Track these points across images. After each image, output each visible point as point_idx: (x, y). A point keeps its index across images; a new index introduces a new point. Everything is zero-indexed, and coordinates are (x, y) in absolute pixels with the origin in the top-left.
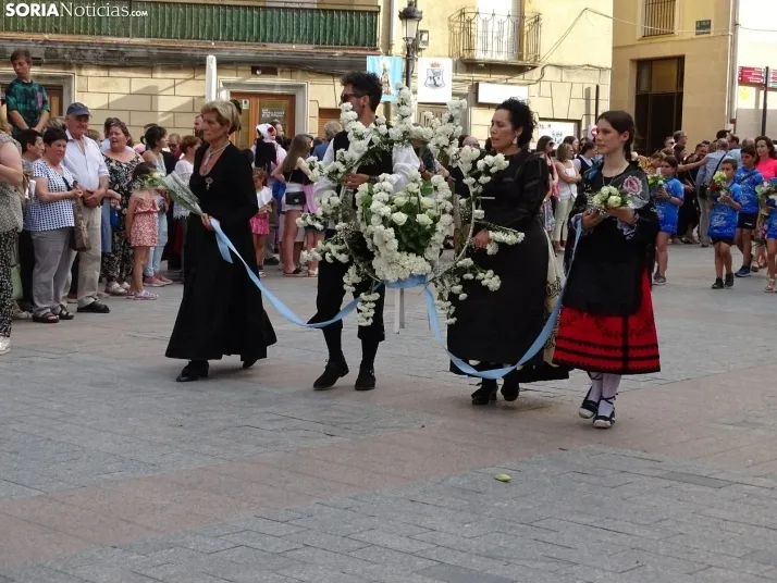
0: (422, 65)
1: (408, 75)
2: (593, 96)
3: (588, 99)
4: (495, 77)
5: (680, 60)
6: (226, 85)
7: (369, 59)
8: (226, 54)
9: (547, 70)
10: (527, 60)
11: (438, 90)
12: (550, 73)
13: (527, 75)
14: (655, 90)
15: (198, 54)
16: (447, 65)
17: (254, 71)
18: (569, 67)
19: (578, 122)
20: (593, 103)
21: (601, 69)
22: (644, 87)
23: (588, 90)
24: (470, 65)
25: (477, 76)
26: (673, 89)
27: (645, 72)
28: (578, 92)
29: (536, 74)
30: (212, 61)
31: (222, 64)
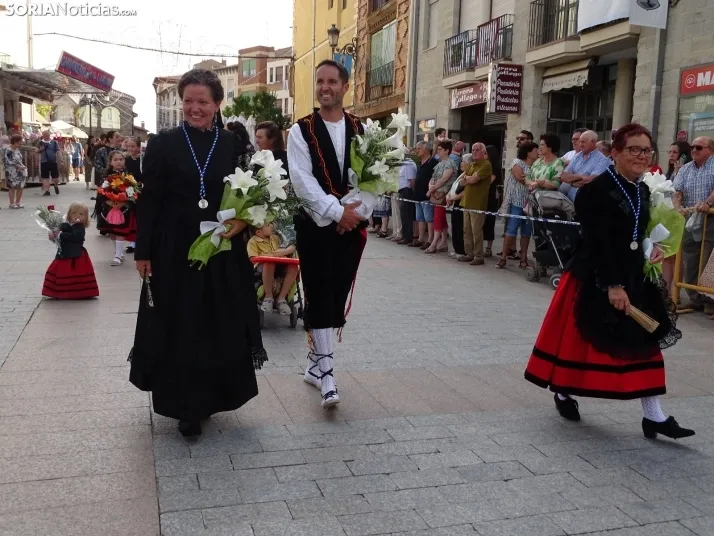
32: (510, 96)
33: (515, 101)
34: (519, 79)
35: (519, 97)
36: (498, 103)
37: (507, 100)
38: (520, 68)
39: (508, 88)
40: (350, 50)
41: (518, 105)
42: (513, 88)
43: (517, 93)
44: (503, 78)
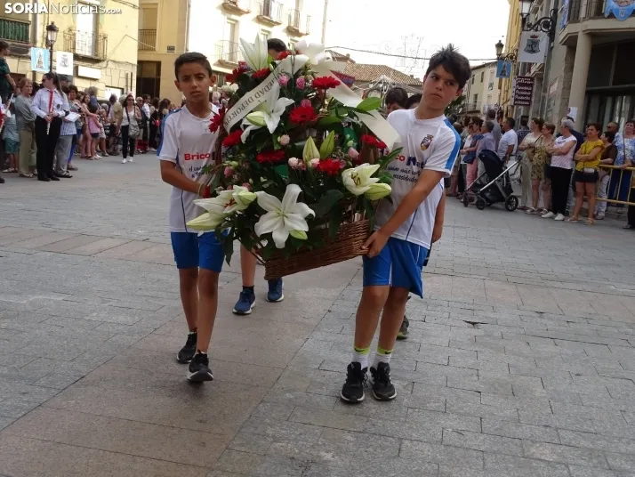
0: (58, 55)
1: (51, 58)
2: (129, 77)
3: (127, 79)
4: (85, 64)
5: (158, 64)
7: (30, 48)
9: (109, 63)
10: (100, 56)
11: (65, 68)
12: (111, 65)
13: (100, 64)
14: (144, 76)
16: (70, 56)
18: (119, 62)
19: (123, 89)
20: (129, 81)
21: (132, 65)
23: (127, 74)
24: (76, 57)
25: (77, 63)
26: (154, 75)
27: (139, 67)
28: (123, 75)
29: (104, 64)
32: (524, 96)
33: (528, 98)
34: (531, 85)
35: (530, 96)
36: (516, 100)
37: (521, 98)
38: (532, 79)
39: (523, 91)
40: (511, 58)
41: (530, 101)
42: (527, 91)
43: (529, 93)
44: (520, 84)
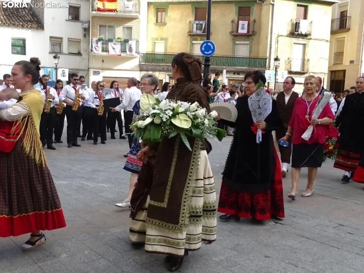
0: (279, 72)
1: (276, 75)
5: (344, 71)
6: (227, 77)
7: (266, 71)
8: (228, 69)
10: (305, 71)
13: (305, 75)
14: (336, 79)
15: (220, 69)
16: (286, 72)
17: (234, 74)
18: (316, 73)
21: (325, 74)
22: (333, 78)
24: (290, 72)
26: (342, 78)
27: (333, 74)
30: (225, 71)
31: (227, 72)
